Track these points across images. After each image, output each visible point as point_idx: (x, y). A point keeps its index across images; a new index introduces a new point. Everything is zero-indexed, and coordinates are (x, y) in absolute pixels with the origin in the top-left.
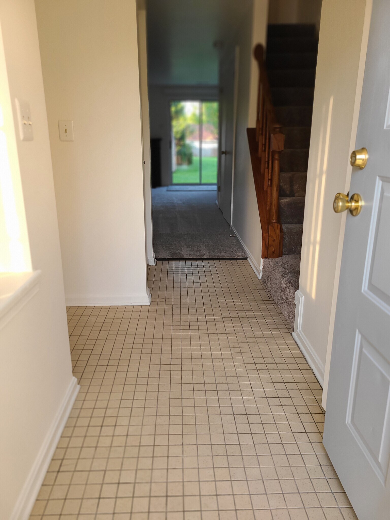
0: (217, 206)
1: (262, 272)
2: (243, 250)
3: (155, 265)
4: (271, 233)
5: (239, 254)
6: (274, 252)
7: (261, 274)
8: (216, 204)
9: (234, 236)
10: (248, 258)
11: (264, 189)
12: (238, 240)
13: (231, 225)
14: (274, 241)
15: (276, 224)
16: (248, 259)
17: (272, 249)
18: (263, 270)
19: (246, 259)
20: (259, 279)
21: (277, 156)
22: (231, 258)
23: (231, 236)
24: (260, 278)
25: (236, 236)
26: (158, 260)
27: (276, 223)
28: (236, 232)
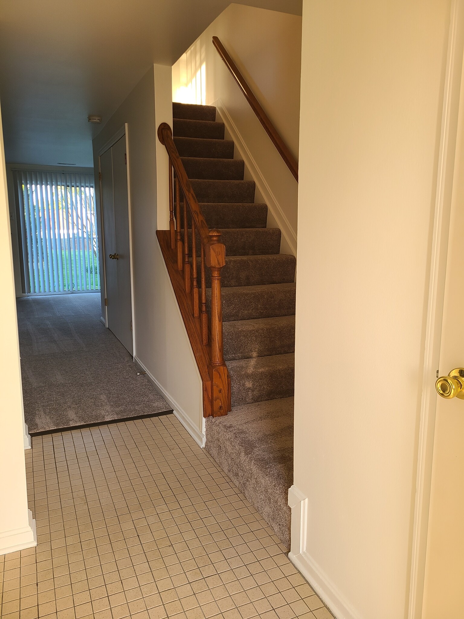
0: (104, 325)
1: (205, 437)
2: (161, 397)
3: (30, 447)
4: (216, 381)
5: (158, 406)
6: (221, 407)
7: (204, 440)
8: (101, 322)
9: (143, 373)
10: (173, 410)
11: (195, 316)
12: (150, 381)
13: (134, 356)
14: (220, 391)
15: (222, 368)
16: (174, 412)
17: (218, 404)
18: (207, 435)
19: (171, 412)
20: (202, 448)
21: (216, 274)
22: (149, 413)
23: (138, 374)
24: (203, 446)
25: (145, 374)
26: (32, 435)
27: (221, 365)
28: (144, 367)
